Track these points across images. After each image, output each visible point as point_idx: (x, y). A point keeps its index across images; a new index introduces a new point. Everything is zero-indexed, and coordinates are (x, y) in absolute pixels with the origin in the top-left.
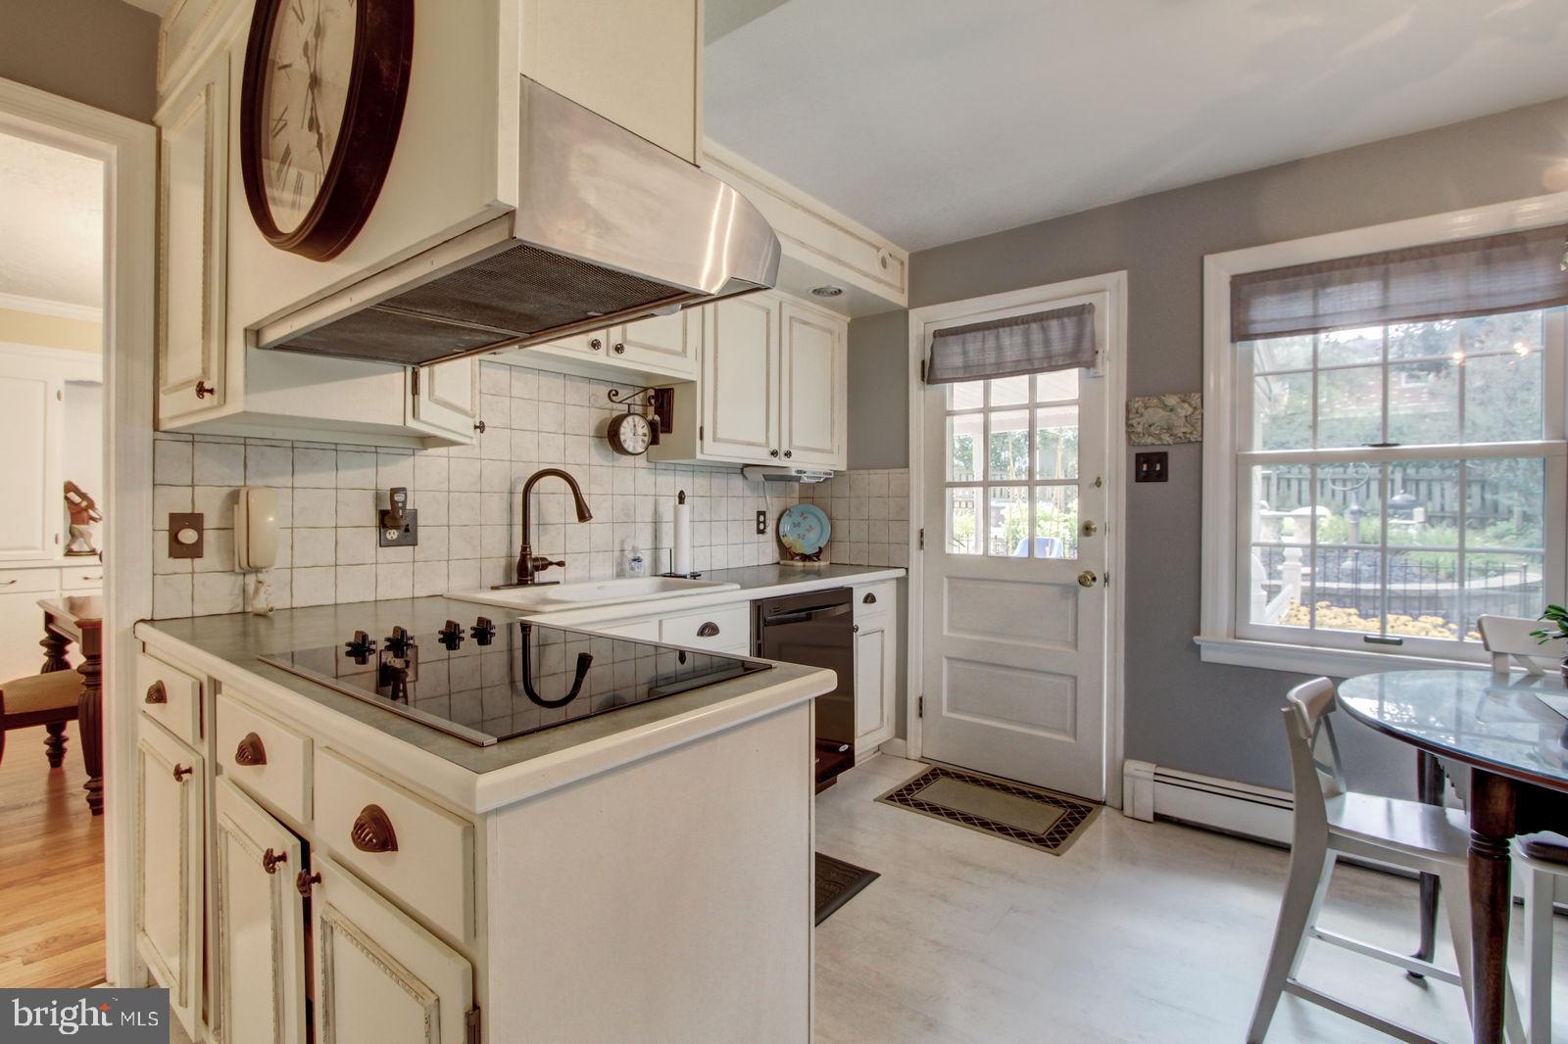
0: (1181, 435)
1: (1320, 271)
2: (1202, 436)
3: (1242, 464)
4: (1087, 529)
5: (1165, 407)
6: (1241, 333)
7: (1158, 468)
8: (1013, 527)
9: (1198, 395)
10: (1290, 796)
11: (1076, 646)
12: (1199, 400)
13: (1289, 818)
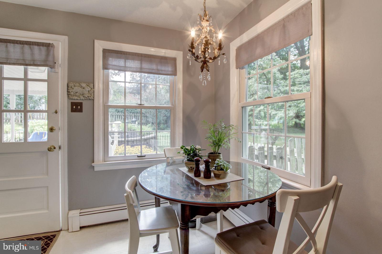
0: (87, 97)
1: (126, 54)
2: (94, 98)
3: (106, 107)
4: (51, 130)
5: (81, 87)
6: (105, 67)
7: (79, 107)
8: (32, 128)
9: (92, 84)
10: (126, 205)
11: (47, 174)
12: (93, 86)
13: (126, 211)
